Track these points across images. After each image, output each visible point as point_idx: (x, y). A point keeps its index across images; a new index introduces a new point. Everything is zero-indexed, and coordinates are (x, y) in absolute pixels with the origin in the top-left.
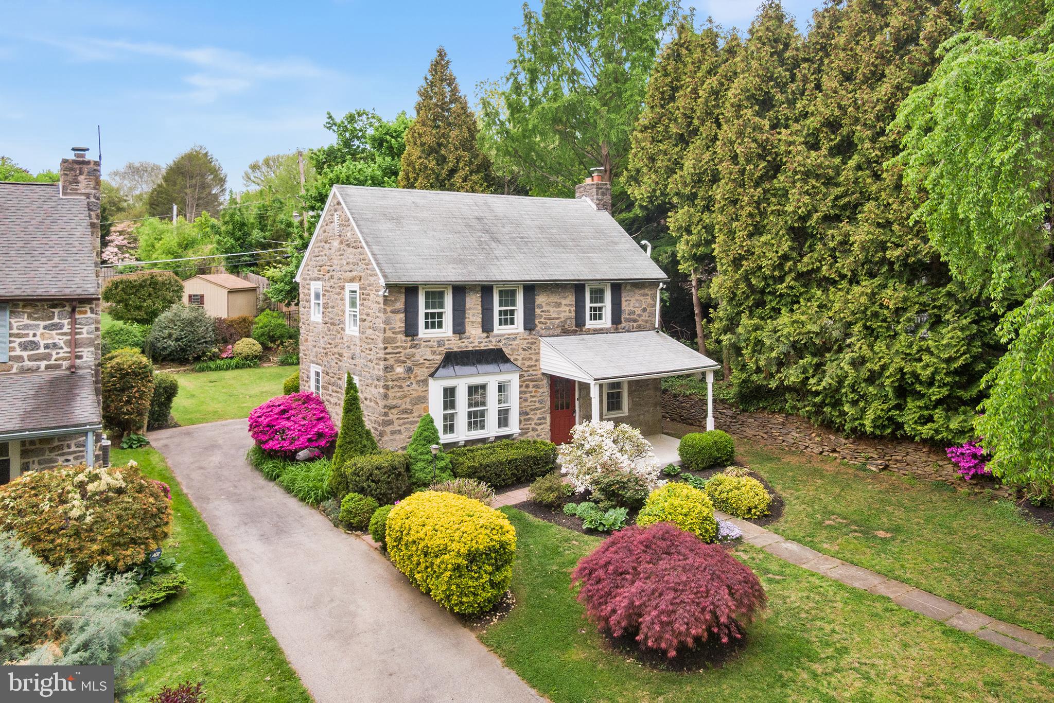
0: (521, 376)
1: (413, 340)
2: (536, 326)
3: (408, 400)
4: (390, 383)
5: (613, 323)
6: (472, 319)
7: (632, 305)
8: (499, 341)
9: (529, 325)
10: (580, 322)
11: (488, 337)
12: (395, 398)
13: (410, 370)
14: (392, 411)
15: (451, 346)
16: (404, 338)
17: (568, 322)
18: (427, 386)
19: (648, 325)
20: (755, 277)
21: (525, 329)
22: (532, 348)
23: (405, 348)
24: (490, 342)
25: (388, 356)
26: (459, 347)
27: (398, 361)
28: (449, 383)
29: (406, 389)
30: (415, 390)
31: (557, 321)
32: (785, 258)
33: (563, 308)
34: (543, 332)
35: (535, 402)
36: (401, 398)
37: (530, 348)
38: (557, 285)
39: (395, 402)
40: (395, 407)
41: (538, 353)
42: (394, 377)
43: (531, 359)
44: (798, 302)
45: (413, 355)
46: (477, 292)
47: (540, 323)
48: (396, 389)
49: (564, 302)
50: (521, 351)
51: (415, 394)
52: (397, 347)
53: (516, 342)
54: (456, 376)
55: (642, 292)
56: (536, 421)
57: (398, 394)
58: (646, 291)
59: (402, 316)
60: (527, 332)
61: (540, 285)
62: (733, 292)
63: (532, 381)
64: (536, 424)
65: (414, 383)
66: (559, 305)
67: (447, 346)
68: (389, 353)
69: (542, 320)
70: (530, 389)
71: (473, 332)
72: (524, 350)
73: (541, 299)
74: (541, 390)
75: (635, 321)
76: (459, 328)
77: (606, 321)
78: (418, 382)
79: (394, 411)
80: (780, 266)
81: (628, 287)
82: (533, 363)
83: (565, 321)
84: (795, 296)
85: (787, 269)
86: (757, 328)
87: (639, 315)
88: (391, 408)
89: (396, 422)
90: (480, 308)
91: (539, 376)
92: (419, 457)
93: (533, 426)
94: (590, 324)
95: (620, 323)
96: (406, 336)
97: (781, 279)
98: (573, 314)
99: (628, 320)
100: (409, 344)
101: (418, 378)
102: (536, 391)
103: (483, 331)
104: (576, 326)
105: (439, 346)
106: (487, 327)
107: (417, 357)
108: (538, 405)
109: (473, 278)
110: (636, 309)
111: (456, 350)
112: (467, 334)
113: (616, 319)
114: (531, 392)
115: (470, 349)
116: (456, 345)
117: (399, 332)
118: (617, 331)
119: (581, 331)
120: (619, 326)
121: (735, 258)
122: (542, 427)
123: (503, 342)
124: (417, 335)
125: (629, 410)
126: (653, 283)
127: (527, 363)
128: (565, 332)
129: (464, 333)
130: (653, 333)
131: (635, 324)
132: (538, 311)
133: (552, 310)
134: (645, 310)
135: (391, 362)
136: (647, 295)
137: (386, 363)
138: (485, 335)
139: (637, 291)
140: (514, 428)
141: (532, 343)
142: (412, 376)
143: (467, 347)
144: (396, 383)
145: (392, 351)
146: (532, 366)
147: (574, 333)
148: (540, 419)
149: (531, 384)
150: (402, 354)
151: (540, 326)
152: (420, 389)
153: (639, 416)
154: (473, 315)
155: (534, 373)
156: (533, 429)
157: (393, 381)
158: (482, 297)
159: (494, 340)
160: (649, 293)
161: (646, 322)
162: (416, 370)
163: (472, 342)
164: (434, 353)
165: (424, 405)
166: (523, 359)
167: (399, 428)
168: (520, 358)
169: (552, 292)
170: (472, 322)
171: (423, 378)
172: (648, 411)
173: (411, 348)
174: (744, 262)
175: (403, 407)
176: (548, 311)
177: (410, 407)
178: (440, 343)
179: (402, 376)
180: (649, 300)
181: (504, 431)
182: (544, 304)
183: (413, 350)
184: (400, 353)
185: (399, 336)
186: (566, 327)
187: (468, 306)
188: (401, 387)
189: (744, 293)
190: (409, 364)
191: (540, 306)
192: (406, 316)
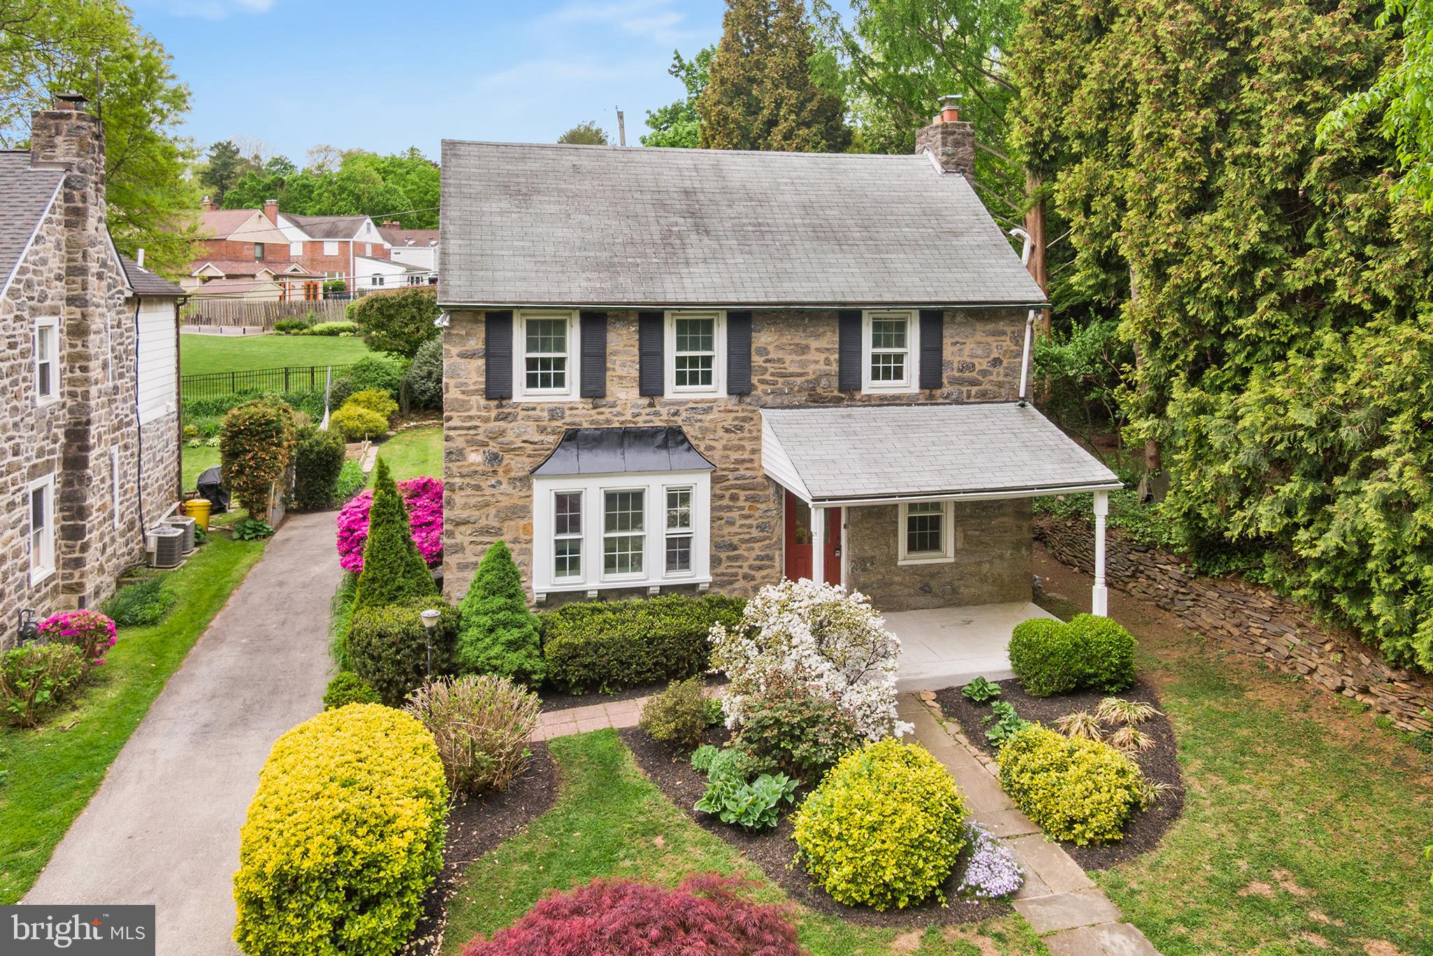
0: (715, 480)
1: (500, 406)
2: (752, 387)
3: (492, 511)
4: (457, 480)
5: (922, 387)
6: (620, 371)
7: (967, 352)
8: (676, 414)
9: (739, 386)
10: (848, 386)
11: (651, 405)
12: (465, 506)
13: (494, 458)
14: (462, 528)
15: (577, 420)
16: (483, 402)
17: (824, 382)
18: (530, 487)
19: (1003, 392)
20: (1198, 300)
21: (730, 393)
22: (746, 429)
23: (487, 420)
24: (657, 414)
25: (452, 433)
26: (592, 422)
27: (471, 442)
28: (568, 486)
29: (488, 491)
30: (507, 494)
31: (799, 380)
32: (1255, 258)
33: (813, 356)
34: (769, 399)
35: (750, 527)
36: (478, 507)
37: (741, 429)
38: (801, 312)
39: (465, 514)
40: (466, 522)
41: (758, 438)
42: (465, 471)
43: (742, 448)
44: (1283, 358)
45: (502, 433)
46: (630, 323)
47: (762, 382)
48: (469, 491)
49: (814, 344)
50: (721, 433)
51: (505, 502)
52: (471, 418)
53: (710, 417)
54: (580, 475)
55: (990, 327)
56: (751, 562)
57: (473, 501)
58: (1001, 325)
59: (481, 362)
60: (734, 399)
61: (764, 312)
62: (1152, 332)
63: (744, 488)
64: (751, 567)
65: (505, 481)
66: (804, 349)
67: (568, 420)
68: (455, 428)
69: (767, 377)
70: (740, 503)
71: (622, 395)
72: (727, 431)
73: (763, 339)
74: (763, 506)
75: (974, 383)
76: (593, 389)
77: (910, 382)
78: (512, 481)
79: (467, 529)
80: (1244, 276)
81: (959, 318)
82: (746, 456)
83: (817, 381)
84: (1279, 343)
85: (1258, 283)
86: (1202, 409)
87: (984, 373)
88: (458, 524)
89: (470, 549)
90: (636, 351)
91: (759, 480)
92: (474, 619)
93: (746, 570)
94: (869, 386)
95: (940, 385)
96: (488, 398)
97: (1246, 305)
98: (835, 368)
99: (954, 381)
100: (494, 413)
101: (513, 474)
102: (751, 508)
103: (643, 394)
104: (841, 390)
105: (552, 418)
106: (650, 386)
107: (510, 436)
108: (755, 533)
109: (619, 297)
110: (975, 361)
111: (586, 425)
112: (609, 399)
113: (931, 378)
114: (742, 508)
115: (617, 425)
116: (585, 417)
117: (475, 392)
118: (931, 400)
119: (852, 399)
120: (938, 392)
121: (1156, 260)
122: (764, 573)
123: (684, 415)
124: (510, 398)
125: (957, 552)
126: (1016, 312)
127: (734, 456)
128: (816, 400)
129: (603, 396)
130: (1012, 407)
131: (974, 390)
132: (757, 360)
133: (788, 358)
134: (997, 362)
135: (459, 443)
136: (1004, 333)
137: (449, 444)
138: (646, 401)
139: (979, 326)
140: (700, 572)
141: (744, 420)
142: (500, 470)
143: (608, 421)
144: (467, 480)
145: (459, 424)
146: (743, 461)
147: (837, 402)
148: (758, 558)
149: (742, 494)
150: (480, 431)
151: (761, 387)
152: (517, 493)
153: (980, 563)
154: (623, 365)
155: (749, 473)
156: (745, 577)
157: (462, 476)
158: (640, 332)
159: (664, 411)
160: (1009, 329)
161: (1000, 385)
162: (507, 459)
163: (619, 414)
164: (542, 430)
165: (522, 523)
166: (725, 448)
167: (474, 559)
168: (719, 445)
169: (790, 326)
170: (621, 378)
171: (521, 474)
172: (1001, 557)
173: (497, 419)
174: (1172, 270)
175: (483, 522)
176: (780, 361)
177: (496, 524)
178: (555, 413)
179: (478, 468)
180: (1007, 343)
181: (680, 577)
182: (770, 348)
183: (501, 423)
184: (476, 427)
185: (474, 398)
186: (819, 390)
187: (611, 347)
188: (478, 488)
189: (1175, 334)
190: (493, 447)
191: (763, 351)
192: (487, 364)
